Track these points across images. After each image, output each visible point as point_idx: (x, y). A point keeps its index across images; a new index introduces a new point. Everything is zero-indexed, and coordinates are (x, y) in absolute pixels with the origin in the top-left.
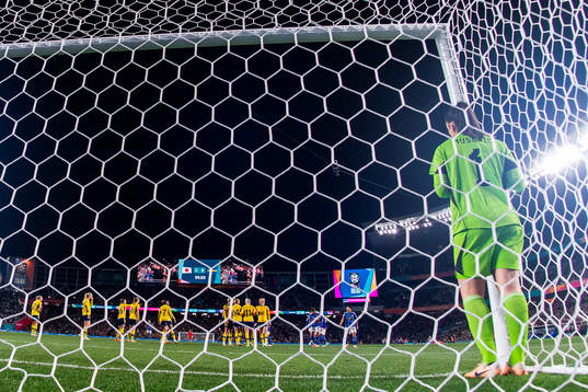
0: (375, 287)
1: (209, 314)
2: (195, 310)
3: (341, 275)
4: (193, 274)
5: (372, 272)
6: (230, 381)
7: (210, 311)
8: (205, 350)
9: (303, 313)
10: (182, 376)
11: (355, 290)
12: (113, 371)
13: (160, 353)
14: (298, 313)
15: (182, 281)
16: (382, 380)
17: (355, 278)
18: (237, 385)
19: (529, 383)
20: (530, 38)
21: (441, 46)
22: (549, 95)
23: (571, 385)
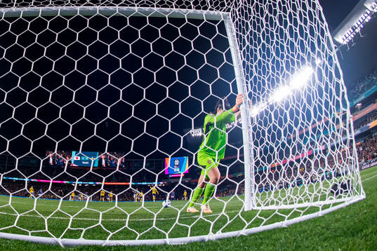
0: (187, 168)
1: (90, 185)
2: (81, 183)
3: (168, 161)
4: (81, 161)
5: (186, 158)
6: (100, 223)
7: (90, 183)
8: (86, 207)
9: (146, 183)
10: (71, 221)
11: (176, 170)
12: (28, 217)
13: (59, 208)
14: (143, 183)
15: (74, 165)
16: (185, 219)
17: (177, 162)
18: (104, 225)
19: (257, 216)
20: (265, 42)
21: (227, 26)
22: (273, 75)
23: (276, 215)
